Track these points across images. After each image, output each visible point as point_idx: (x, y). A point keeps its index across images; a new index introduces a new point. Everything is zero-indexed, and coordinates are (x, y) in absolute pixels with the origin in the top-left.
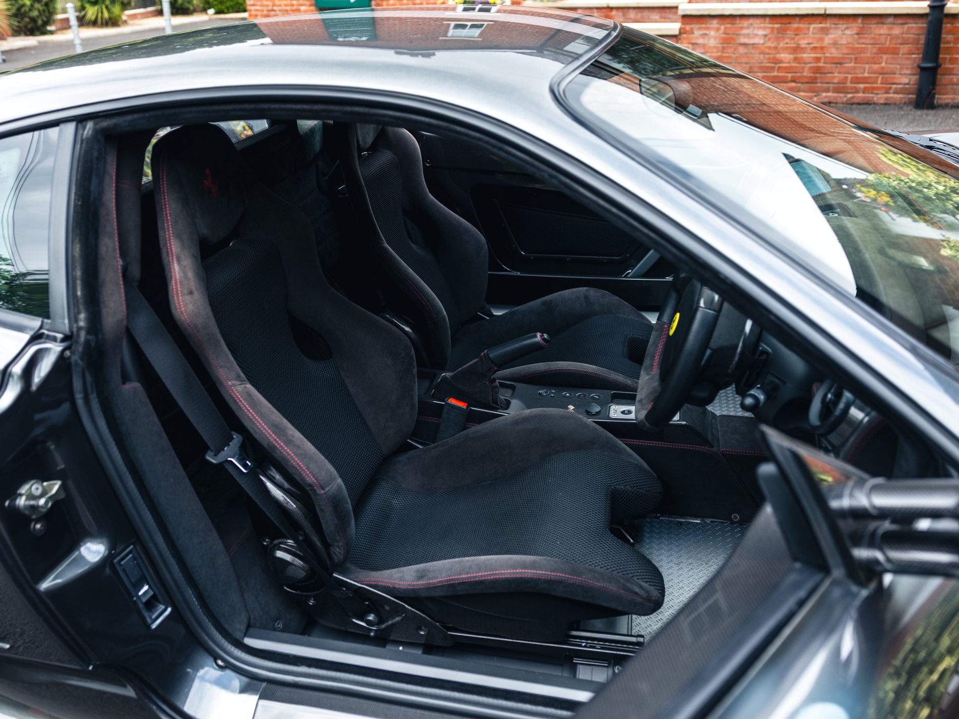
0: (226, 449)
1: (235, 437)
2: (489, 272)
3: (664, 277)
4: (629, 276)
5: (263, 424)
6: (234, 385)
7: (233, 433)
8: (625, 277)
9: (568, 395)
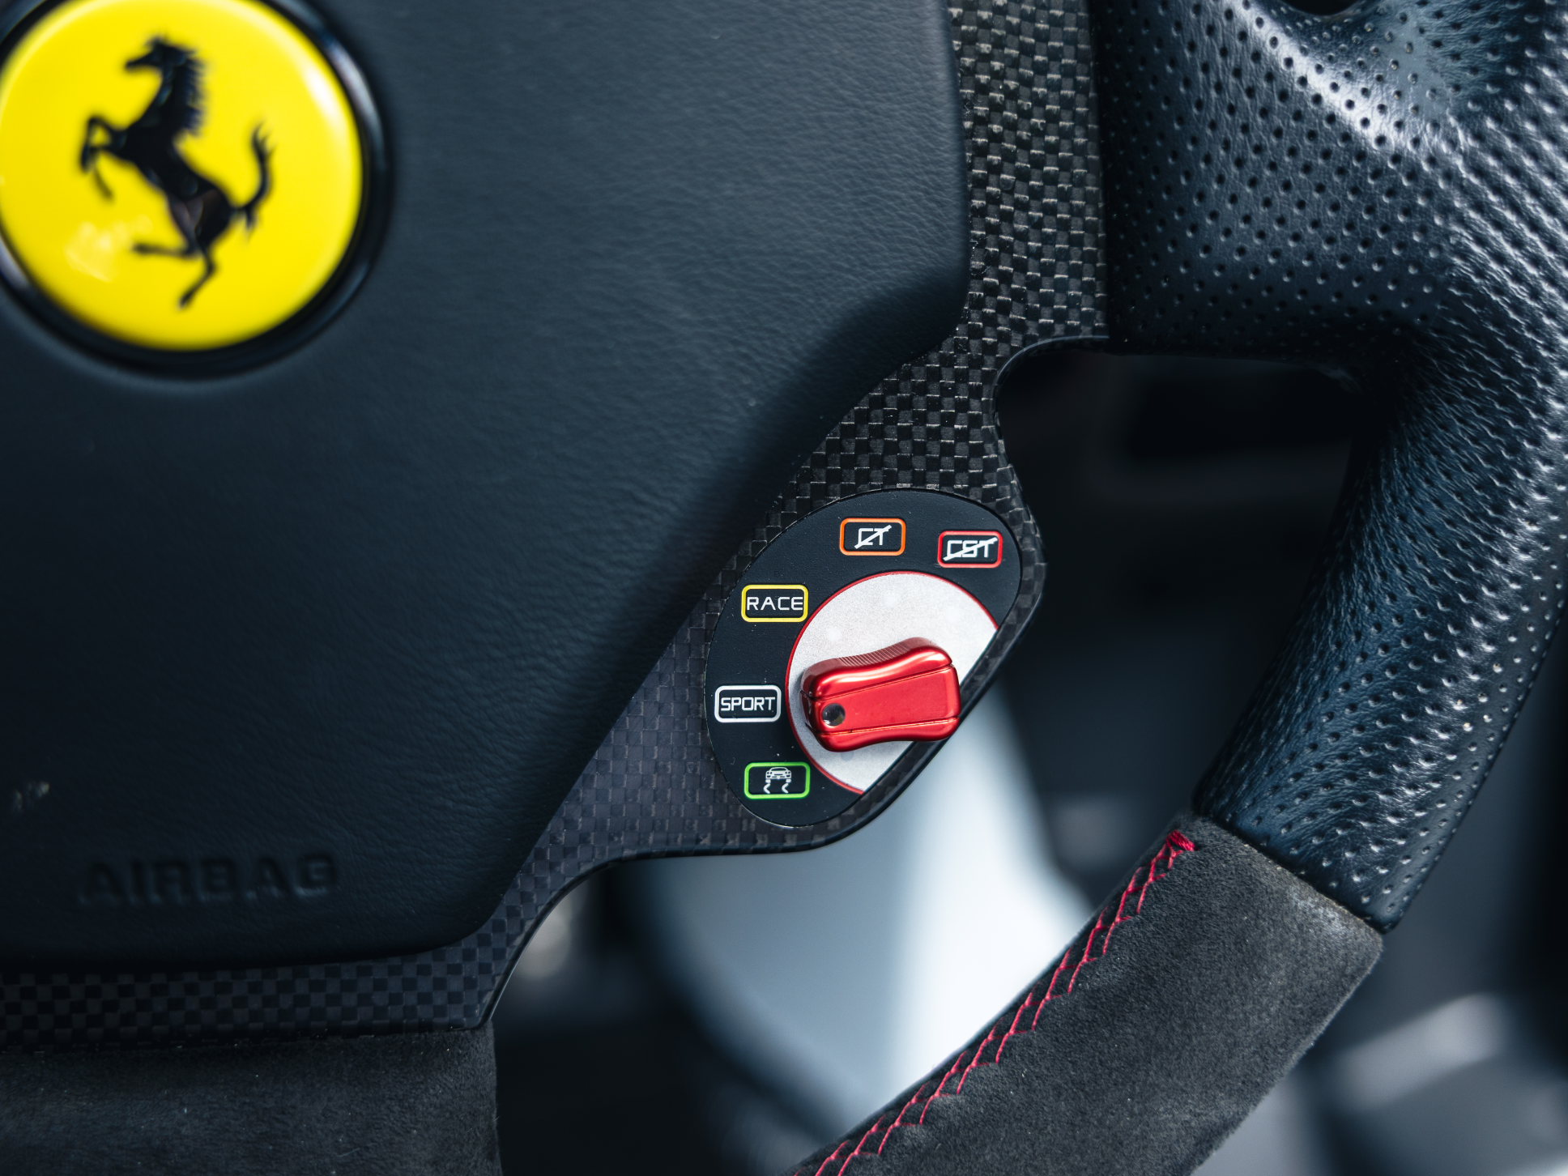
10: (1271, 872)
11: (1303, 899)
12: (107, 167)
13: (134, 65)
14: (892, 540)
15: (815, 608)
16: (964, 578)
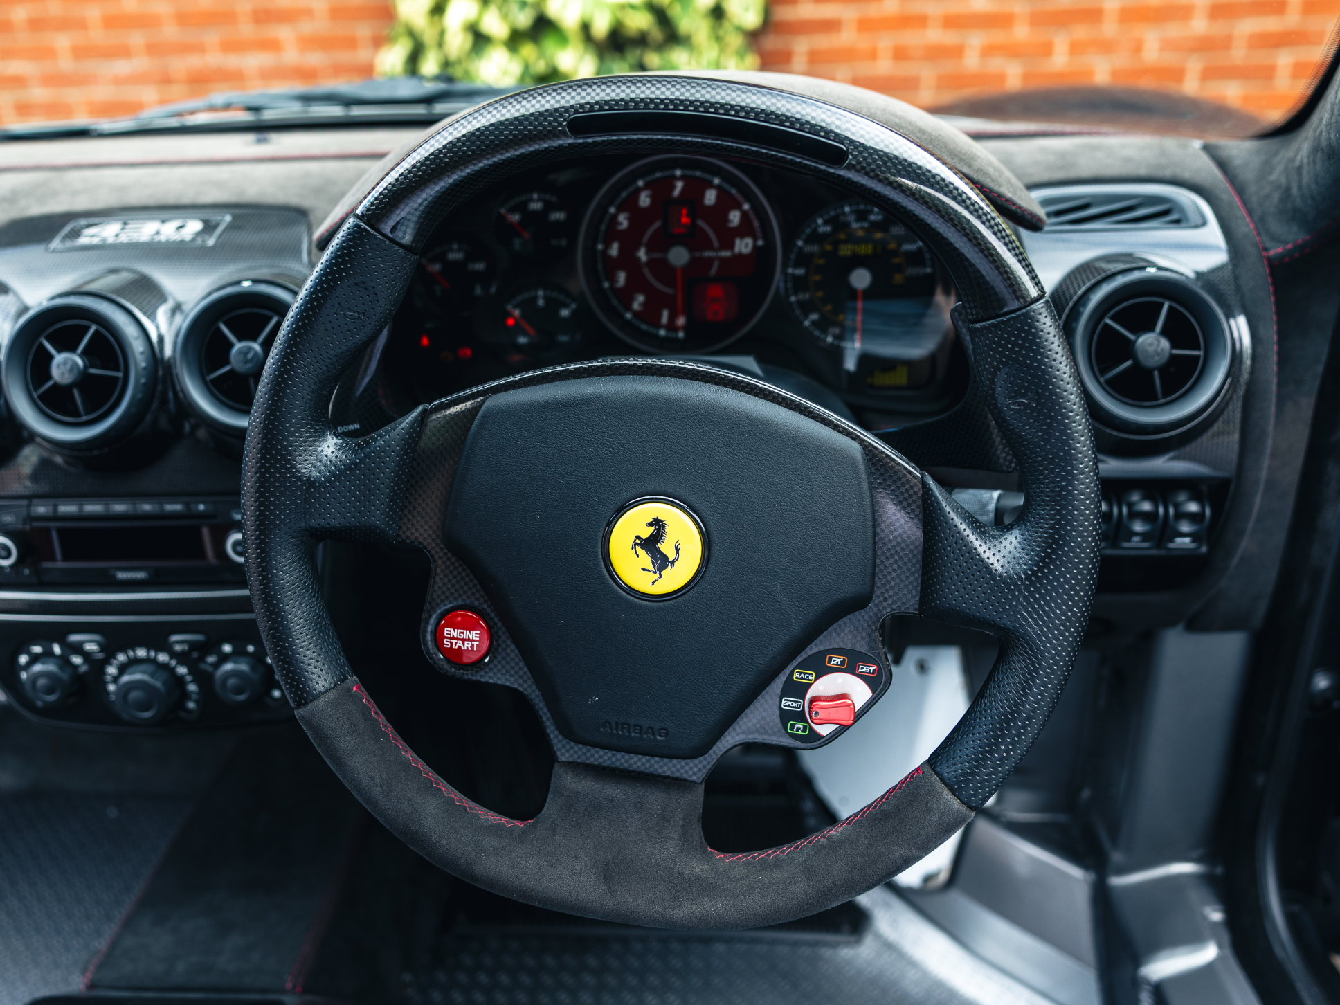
10: (940, 785)
11: (947, 795)
12: (638, 548)
13: (649, 524)
14: (842, 663)
15: (816, 679)
16: (863, 677)
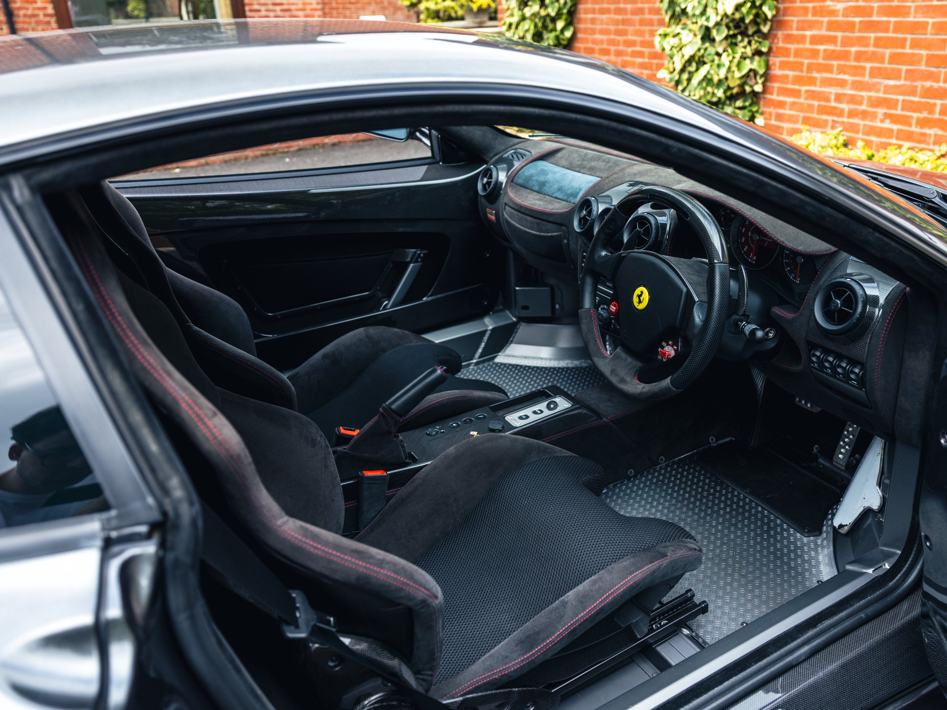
0: (298, 615)
1: (294, 595)
2: (256, 341)
3: (421, 299)
4: (389, 306)
5: (342, 556)
6: (285, 523)
7: (291, 591)
8: (384, 308)
9: (454, 425)
16: (674, 349)
